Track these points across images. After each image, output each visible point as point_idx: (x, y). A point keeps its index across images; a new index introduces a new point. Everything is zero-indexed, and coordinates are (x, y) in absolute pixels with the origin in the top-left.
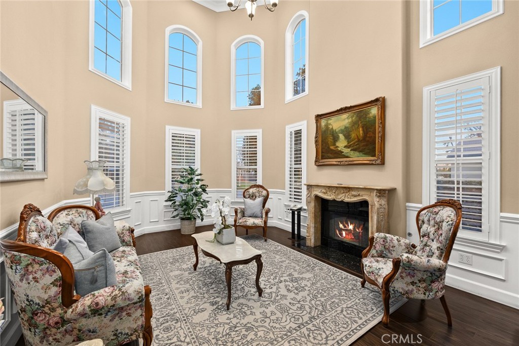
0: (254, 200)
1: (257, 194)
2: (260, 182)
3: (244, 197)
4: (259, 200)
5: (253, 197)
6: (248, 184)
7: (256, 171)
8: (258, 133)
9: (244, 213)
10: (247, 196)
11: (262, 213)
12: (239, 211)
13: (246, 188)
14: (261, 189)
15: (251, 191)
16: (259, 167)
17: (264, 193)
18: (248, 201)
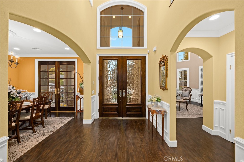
0: (186, 91)
1: (187, 90)
2: (188, 86)
3: (182, 90)
4: (188, 92)
5: (185, 91)
6: (183, 87)
7: (187, 82)
8: (188, 69)
9: (182, 95)
10: (183, 90)
11: (189, 96)
12: (180, 95)
13: (183, 88)
14: (188, 88)
15: (185, 89)
16: (188, 81)
17: (190, 89)
18: (184, 92)
